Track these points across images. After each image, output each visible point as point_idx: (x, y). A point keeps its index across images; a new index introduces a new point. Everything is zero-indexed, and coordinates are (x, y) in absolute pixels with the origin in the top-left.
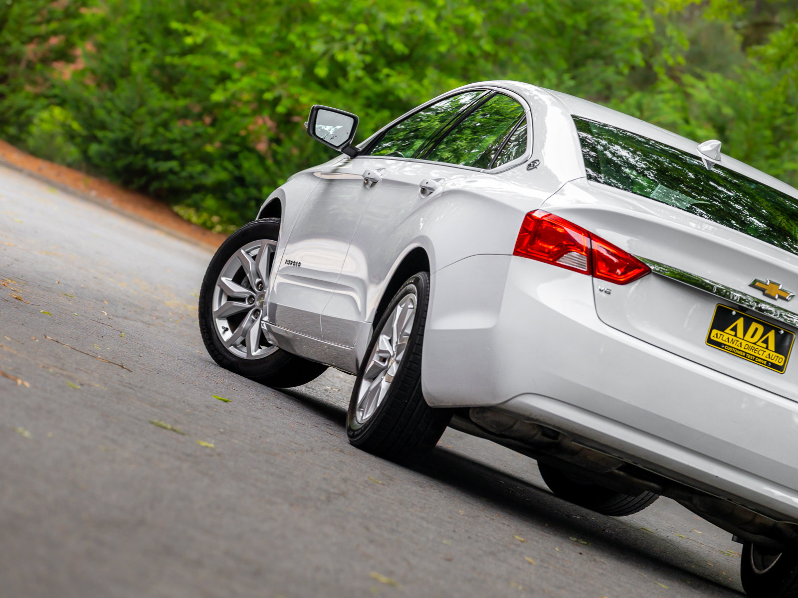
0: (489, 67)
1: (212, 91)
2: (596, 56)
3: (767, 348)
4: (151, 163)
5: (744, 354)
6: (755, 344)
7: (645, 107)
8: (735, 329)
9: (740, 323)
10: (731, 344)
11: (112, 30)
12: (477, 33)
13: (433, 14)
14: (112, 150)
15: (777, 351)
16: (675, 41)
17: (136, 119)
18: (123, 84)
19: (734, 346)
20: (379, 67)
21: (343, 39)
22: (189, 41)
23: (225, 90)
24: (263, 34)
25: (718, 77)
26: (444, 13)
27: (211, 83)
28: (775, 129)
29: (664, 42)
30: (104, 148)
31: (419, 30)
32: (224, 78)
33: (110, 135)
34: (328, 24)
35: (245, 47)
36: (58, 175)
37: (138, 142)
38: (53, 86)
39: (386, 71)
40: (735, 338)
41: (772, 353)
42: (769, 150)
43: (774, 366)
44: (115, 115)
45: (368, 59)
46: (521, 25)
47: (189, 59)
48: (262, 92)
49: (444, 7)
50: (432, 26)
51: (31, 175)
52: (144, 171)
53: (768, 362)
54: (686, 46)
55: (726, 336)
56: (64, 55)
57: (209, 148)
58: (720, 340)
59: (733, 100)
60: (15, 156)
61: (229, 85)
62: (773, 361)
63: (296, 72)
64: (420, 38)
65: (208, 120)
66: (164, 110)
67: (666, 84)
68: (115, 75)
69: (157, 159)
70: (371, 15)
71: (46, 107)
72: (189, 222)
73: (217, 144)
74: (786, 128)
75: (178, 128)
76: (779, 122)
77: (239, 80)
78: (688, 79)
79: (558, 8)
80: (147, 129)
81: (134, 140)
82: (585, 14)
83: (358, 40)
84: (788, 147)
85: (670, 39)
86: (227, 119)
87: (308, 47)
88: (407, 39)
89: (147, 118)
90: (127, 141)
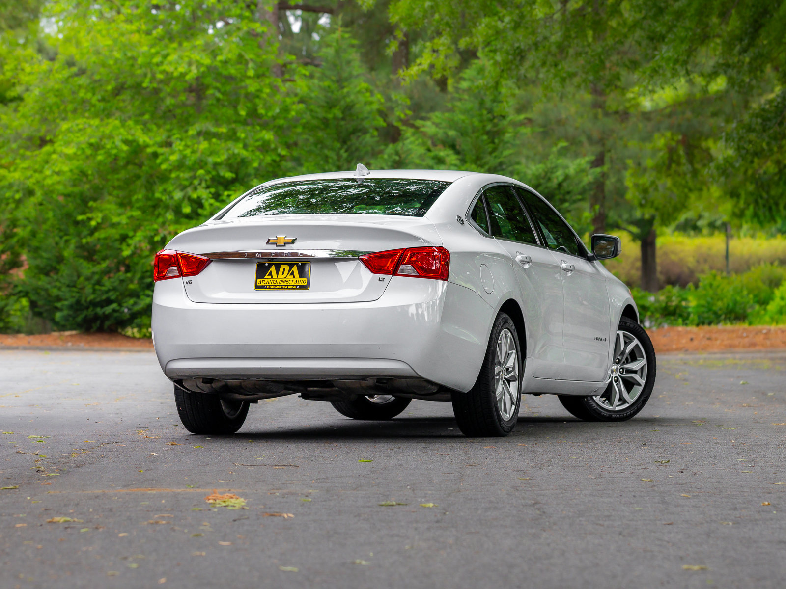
0: (290, 164)
1: (121, 250)
2: (354, 131)
3: (294, 277)
4: (99, 310)
5: (280, 287)
6: (285, 278)
7: (400, 152)
8: (271, 274)
9: (273, 269)
10: (270, 284)
11: (41, 235)
12: (273, 146)
13: (241, 145)
14: (71, 313)
15: (300, 277)
16: (400, 102)
17: (79, 286)
18: (62, 267)
19: (272, 284)
20: (221, 192)
21: (191, 184)
22: (93, 223)
23: (128, 245)
24: (138, 200)
25: (438, 114)
26: (247, 141)
27: (117, 245)
28: (488, 133)
29: (394, 105)
30: (65, 312)
31: (236, 159)
32: (124, 238)
33: (66, 303)
34: (178, 178)
35: (129, 213)
36: (42, 341)
37: (86, 301)
38: (16, 286)
39: (226, 193)
40: (272, 279)
41: (298, 279)
42: (490, 147)
43: (302, 287)
44: (64, 289)
45: (213, 190)
46: (299, 130)
47: (97, 235)
48: (152, 237)
49: (246, 138)
50: (244, 153)
51: (25, 349)
52: (96, 317)
53: (297, 286)
54: (408, 102)
55: (266, 280)
56: (15, 263)
57: (132, 286)
58: (263, 284)
59: (453, 124)
60: (9, 340)
61: (130, 241)
62: (300, 284)
63: (170, 216)
64: (238, 164)
65: (123, 269)
66: (94, 273)
67: (408, 132)
68: (54, 264)
69: (102, 307)
70: (202, 161)
71: (17, 301)
72: (134, 338)
73: (136, 281)
74: (495, 129)
75: (107, 283)
76: (489, 127)
77: (134, 236)
78: (418, 123)
79: (318, 110)
80: (89, 289)
81: (83, 300)
82: (338, 107)
83: (201, 181)
84: (502, 141)
85: (396, 101)
86: (137, 264)
87: (172, 198)
88: (230, 167)
89: (87, 283)
90: (78, 302)
